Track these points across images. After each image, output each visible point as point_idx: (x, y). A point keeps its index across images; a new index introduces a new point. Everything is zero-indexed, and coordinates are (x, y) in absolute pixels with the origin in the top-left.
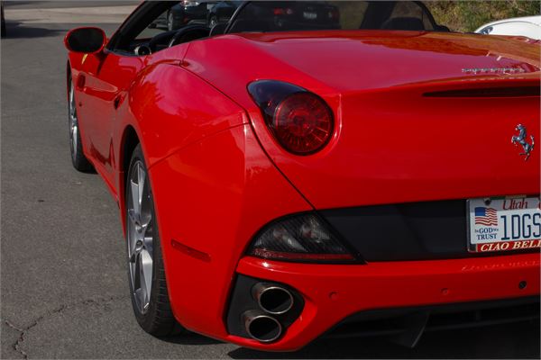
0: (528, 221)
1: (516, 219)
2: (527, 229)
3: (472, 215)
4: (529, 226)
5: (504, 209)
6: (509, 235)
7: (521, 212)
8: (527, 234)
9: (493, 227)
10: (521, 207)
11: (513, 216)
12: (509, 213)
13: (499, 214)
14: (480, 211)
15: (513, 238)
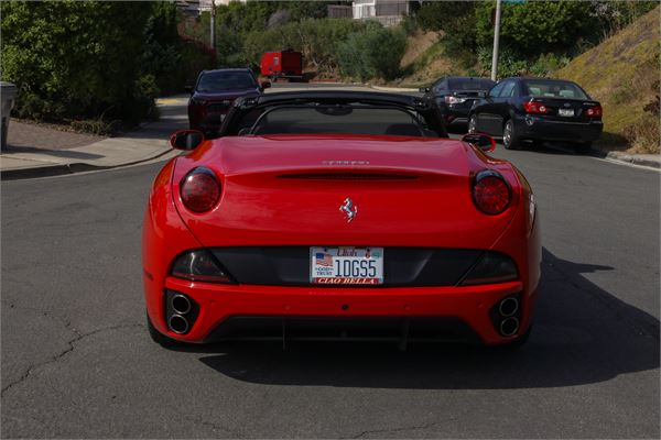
0: (357, 265)
1: (347, 263)
2: (355, 271)
3: (314, 258)
4: (357, 269)
5: (338, 255)
6: (342, 273)
7: (352, 259)
8: (355, 274)
9: (329, 267)
10: (351, 255)
11: (345, 261)
12: (342, 259)
13: (334, 259)
14: (319, 256)
15: (344, 276)
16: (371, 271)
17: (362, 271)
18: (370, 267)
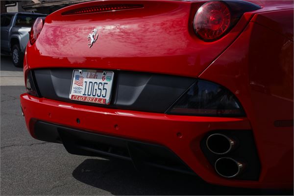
0: (96, 87)
1: (91, 84)
2: (95, 91)
3: (74, 78)
4: (96, 89)
5: (87, 78)
6: (86, 93)
7: (93, 80)
8: (94, 94)
9: (81, 87)
10: (94, 78)
11: (90, 82)
12: (88, 80)
13: (85, 80)
14: (77, 77)
15: (88, 95)
16: (103, 92)
17: (98, 92)
18: (104, 89)
